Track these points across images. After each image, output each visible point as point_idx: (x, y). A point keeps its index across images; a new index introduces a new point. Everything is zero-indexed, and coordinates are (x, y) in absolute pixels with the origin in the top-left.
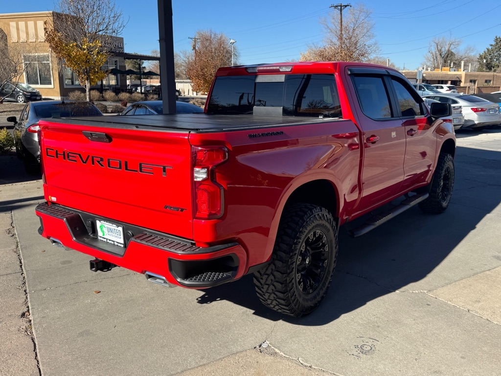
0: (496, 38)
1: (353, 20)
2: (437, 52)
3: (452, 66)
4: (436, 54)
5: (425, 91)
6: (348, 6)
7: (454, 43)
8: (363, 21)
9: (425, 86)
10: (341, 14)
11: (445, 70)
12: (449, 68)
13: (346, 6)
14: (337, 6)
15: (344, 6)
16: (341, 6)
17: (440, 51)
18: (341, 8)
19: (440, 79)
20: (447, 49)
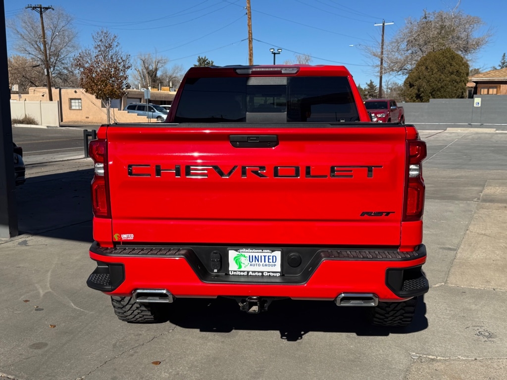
0: (199, 58)
1: (52, 26)
2: (145, 71)
3: (171, 86)
4: (143, 72)
5: (154, 112)
6: (50, 8)
7: (161, 61)
8: (63, 29)
9: (154, 106)
10: (42, 17)
11: (164, 90)
12: (169, 88)
13: (47, 8)
14: (36, 8)
15: (44, 8)
16: (41, 8)
17: (147, 69)
18: (42, 10)
19: (163, 100)
20: (154, 67)
